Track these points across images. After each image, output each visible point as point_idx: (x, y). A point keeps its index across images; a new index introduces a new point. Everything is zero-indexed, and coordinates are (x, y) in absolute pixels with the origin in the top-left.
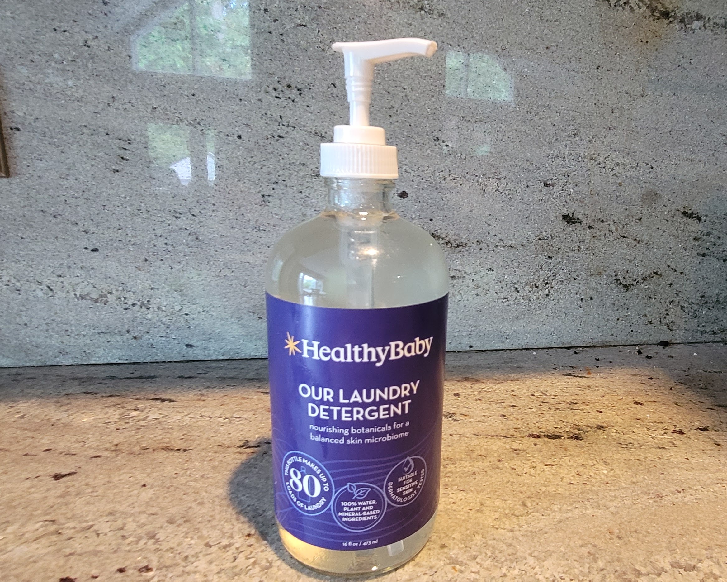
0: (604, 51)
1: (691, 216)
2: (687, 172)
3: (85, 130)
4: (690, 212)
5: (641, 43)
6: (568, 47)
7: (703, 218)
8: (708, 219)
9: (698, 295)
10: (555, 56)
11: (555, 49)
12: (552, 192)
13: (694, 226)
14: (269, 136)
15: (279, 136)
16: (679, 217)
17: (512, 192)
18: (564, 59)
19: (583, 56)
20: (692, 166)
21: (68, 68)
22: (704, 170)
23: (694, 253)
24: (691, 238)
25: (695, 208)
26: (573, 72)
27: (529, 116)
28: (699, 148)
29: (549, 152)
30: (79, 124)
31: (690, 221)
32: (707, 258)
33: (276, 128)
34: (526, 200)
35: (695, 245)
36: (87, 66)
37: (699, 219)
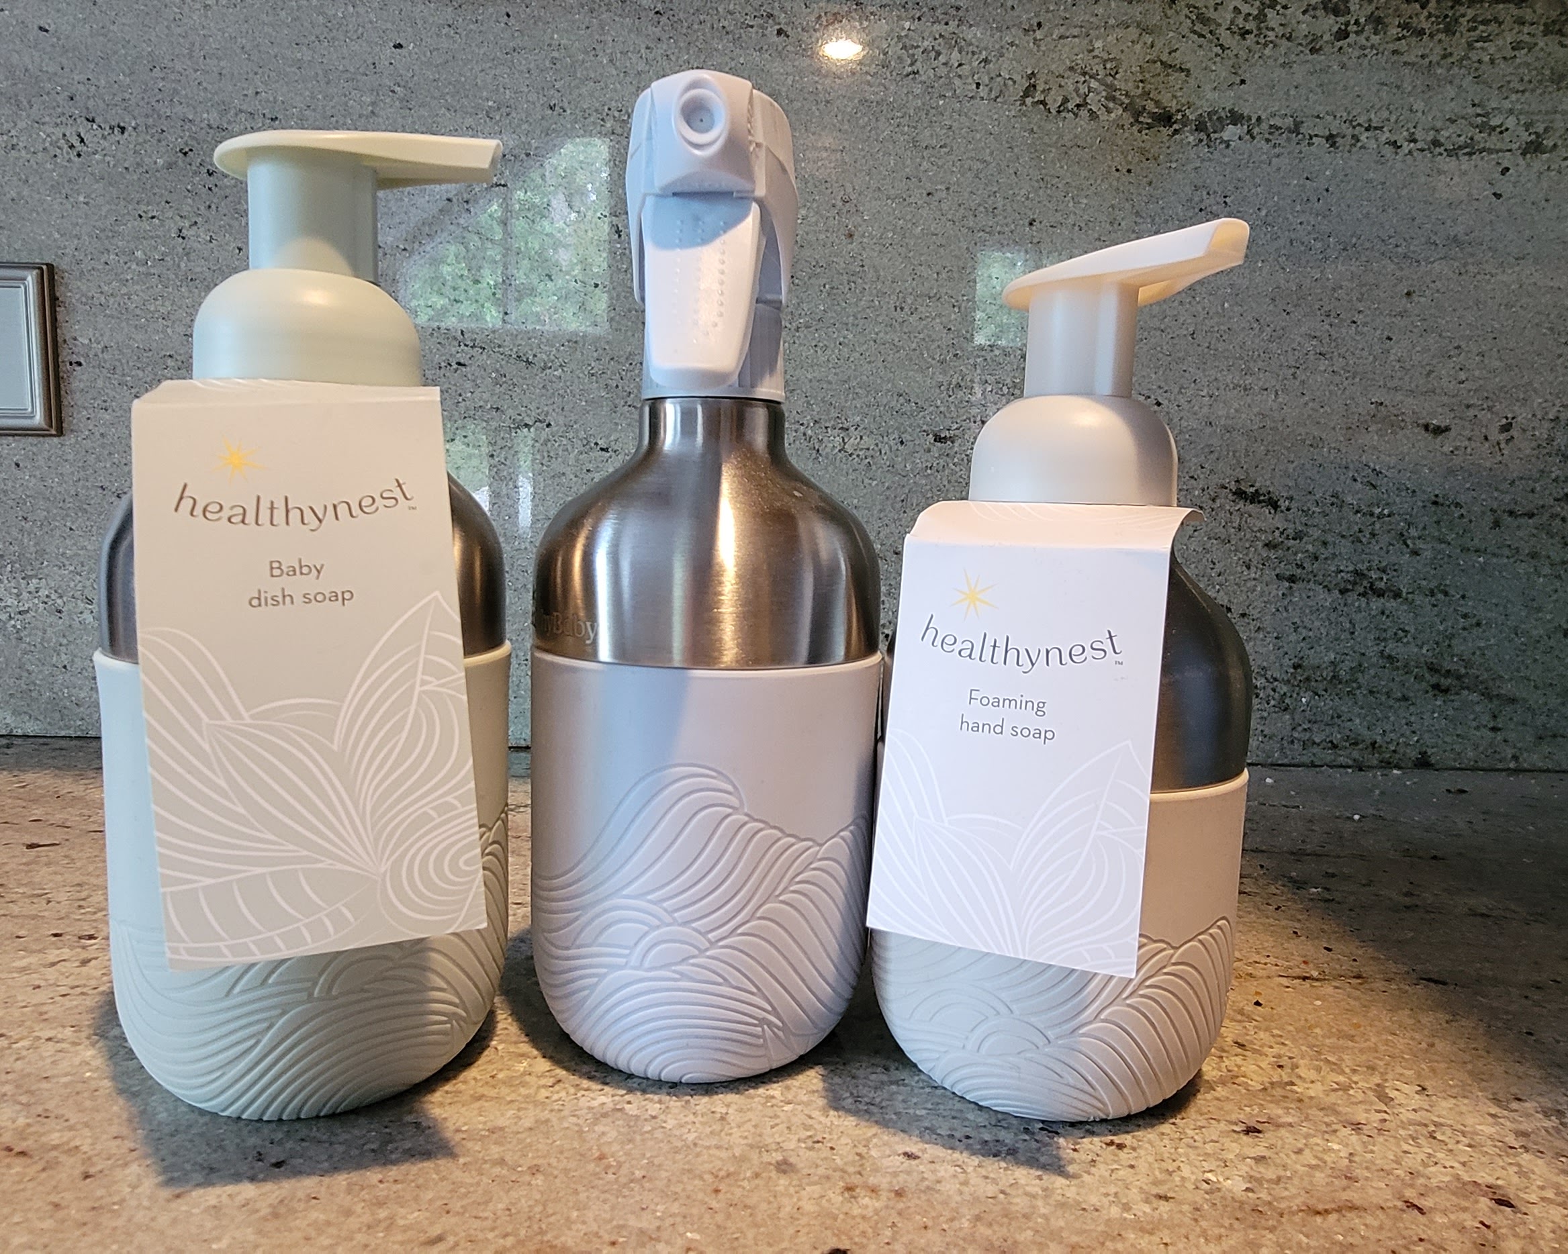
0: (1041, 192)
1: (1254, 498)
2: (1236, 411)
3: (170, 362)
4: (1252, 490)
5: (1117, 174)
6: (969, 190)
7: (1284, 504)
8: (1294, 505)
9: (1286, 661)
10: (945, 207)
11: (944, 194)
12: (952, 453)
13: (1263, 519)
14: (443, 364)
15: (459, 364)
16: (1226, 501)
17: (871, 452)
18: (962, 210)
19: (1000, 205)
20: (1249, 399)
21: (152, 271)
22: (1275, 406)
23: (1269, 574)
24: (1260, 544)
25: (1262, 481)
26: (981, 234)
27: (900, 315)
28: (1260, 364)
29: (941, 378)
30: (163, 353)
31: (1251, 508)
32: (1300, 585)
33: (453, 350)
34: (899, 467)
35: (1268, 558)
36: (179, 266)
37: (1275, 505)
